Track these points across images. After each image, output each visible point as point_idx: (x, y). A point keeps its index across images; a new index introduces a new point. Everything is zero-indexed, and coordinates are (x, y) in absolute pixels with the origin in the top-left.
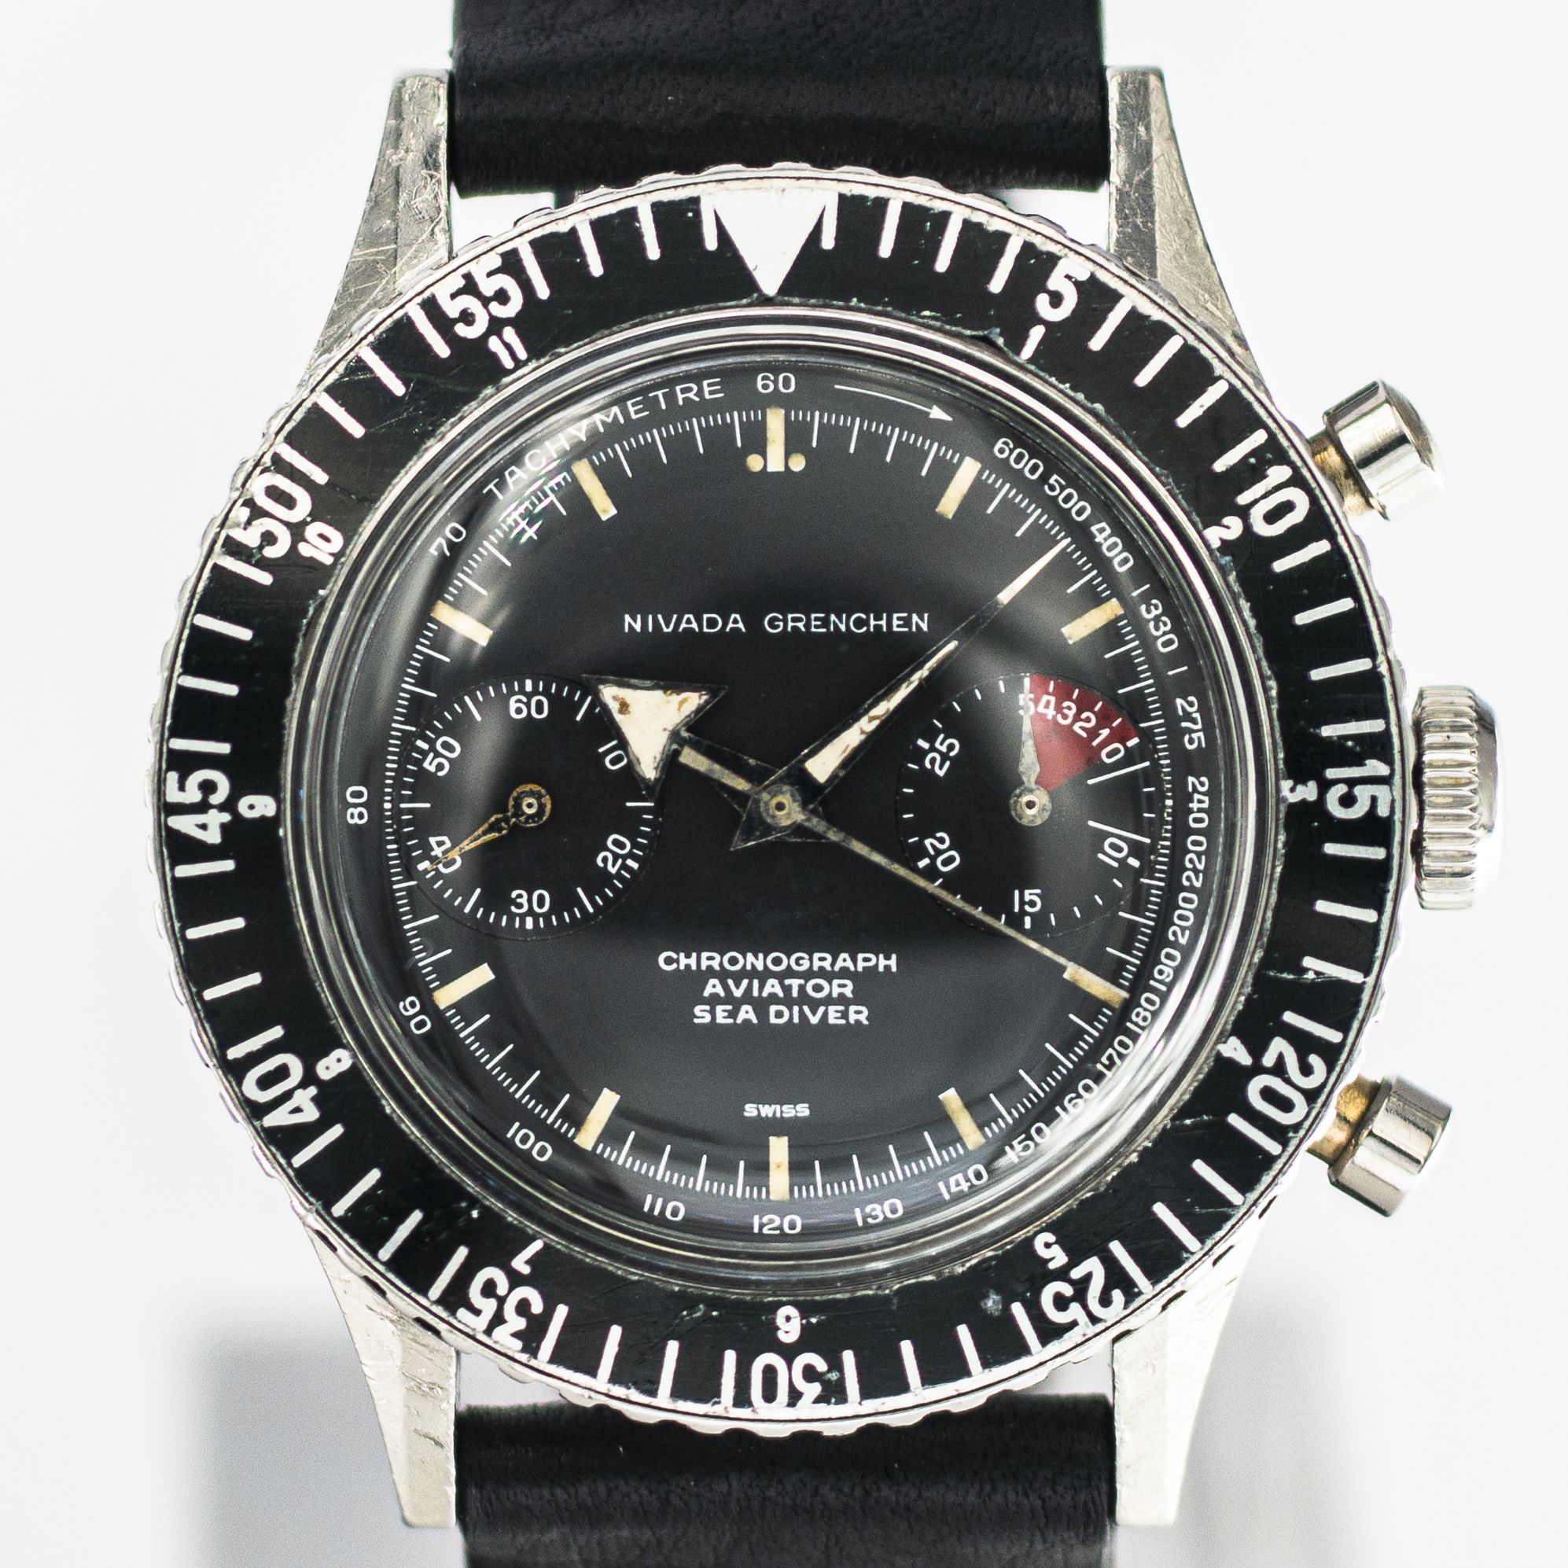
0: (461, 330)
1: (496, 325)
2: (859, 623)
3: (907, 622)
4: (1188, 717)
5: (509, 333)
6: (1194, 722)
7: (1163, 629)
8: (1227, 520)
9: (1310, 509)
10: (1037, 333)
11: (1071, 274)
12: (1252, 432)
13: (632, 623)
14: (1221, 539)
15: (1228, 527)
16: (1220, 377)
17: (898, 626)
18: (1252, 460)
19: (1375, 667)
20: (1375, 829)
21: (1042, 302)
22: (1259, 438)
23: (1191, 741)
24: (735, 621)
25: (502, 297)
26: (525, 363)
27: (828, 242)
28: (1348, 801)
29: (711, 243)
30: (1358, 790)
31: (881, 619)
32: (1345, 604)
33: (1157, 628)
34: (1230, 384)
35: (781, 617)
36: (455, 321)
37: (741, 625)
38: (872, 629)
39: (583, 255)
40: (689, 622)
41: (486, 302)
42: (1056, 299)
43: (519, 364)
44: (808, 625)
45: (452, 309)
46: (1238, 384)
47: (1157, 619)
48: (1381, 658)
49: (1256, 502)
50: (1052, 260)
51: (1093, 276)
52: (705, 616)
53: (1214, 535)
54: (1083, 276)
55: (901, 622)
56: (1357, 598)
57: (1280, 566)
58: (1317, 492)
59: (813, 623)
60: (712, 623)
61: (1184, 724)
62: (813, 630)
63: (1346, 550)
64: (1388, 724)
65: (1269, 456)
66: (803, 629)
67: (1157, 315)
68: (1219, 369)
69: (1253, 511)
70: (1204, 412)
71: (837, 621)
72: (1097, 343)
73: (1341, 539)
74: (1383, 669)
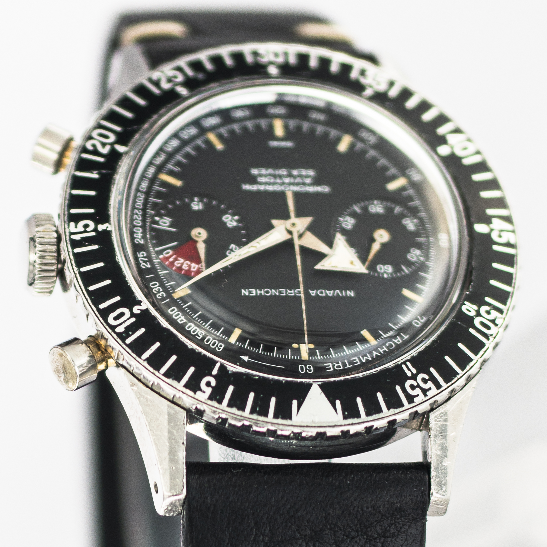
0: (427, 377)
1: (414, 377)
2: (267, 292)
3: (250, 292)
4: (145, 262)
5: (409, 374)
6: (142, 260)
7: (157, 289)
8: (139, 312)
9: (108, 318)
10: (215, 372)
11: (203, 393)
12: (131, 343)
13: (351, 294)
14: (141, 305)
15: (138, 309)
16: (144, 360)
17: (253, 291)
18: (130, 333)
19: (79, 269)
20: (75, 219)
21: (213, 383)
22: (128, 341)
23: (143, 254)
24: (313, 293)
25: (413, 387)
26: (402, 363)
27: (295, 403)
28: (86, 226)
29: (338, 403)
30: (83, 229)
31: (259, 294)
32: (92, 288)
33: (159, 289)
34: (141, 358)
35: (296, 294)
36: (429, 380)
37: (311, 292)
38: (262, 290)
39: (384, 400)
40: (330, 293)
41: (418, 386)
42: (208, 384)
43: (405, 363)
44: (286, 292)
45: (430, 384)
46: (138, 358)
47: (159, 292)
48: (77, 272)
49: (128, 319)
50: (211, 398)
51: (195, 393)
52: (324, 295)
53: (143, 307)
54: (199, 393)
55: (252, 292)
56: (87, 291)
57: (118, 298)
58: (105, 324)
59: (284, 292)
60: (322, 293)
61: (146, 259)
62: (284, 290)
63: (93, 306)
64: (73, 251)
65: (124, 335)
66: (288, 290)
67: (169, 381)
68: (145, 364)
69: (129, 316)
70: (150, 348)
71: (276, 293)
72: (192, 370)
73: (95, 309)
74: (76, 269)
